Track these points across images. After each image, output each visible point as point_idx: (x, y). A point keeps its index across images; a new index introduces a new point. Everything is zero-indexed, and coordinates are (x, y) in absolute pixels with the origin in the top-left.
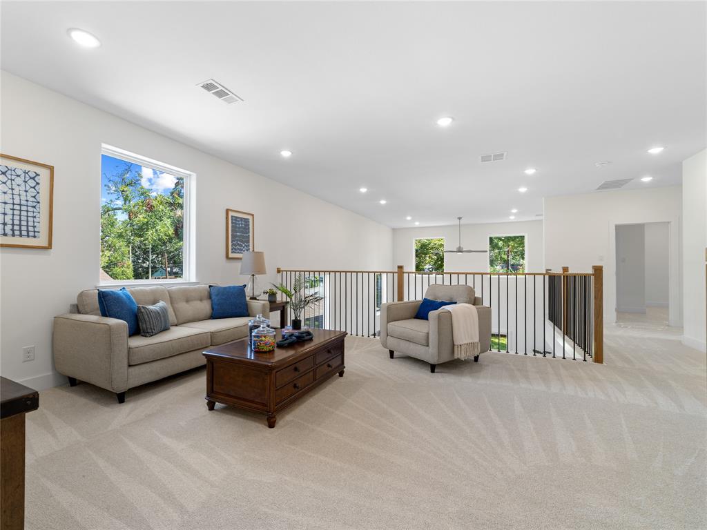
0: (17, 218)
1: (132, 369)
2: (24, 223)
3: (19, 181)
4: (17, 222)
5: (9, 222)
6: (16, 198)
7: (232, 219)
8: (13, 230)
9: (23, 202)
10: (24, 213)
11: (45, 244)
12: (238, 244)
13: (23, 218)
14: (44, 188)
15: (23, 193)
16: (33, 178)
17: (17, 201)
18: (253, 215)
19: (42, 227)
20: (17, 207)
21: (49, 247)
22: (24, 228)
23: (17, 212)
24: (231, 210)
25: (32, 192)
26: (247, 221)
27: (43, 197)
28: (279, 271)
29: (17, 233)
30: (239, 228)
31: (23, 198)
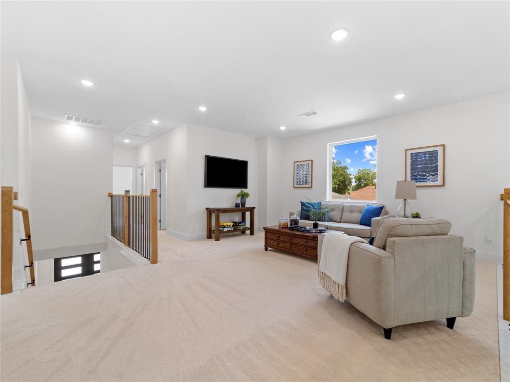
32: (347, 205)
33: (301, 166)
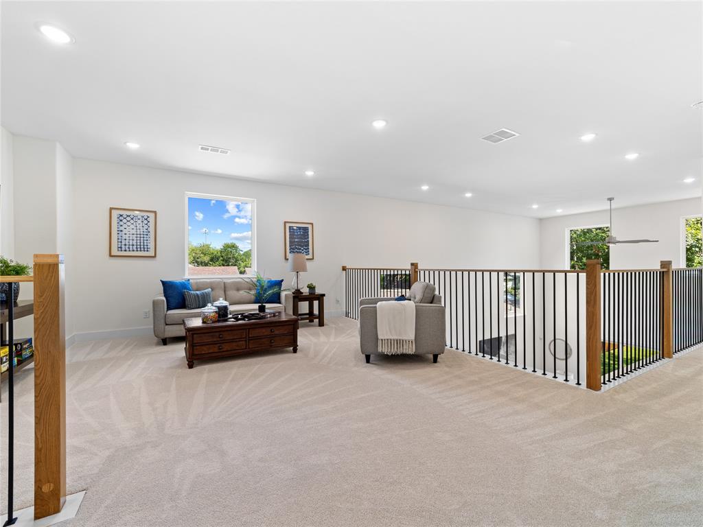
0: (138, 241)
1: (167, 327)
2: (142, 244)
3: (139, 222)
4: (138, 244)
5: (135, 244)
6: (138, 231)
7: (290, 229)
8: (137, 248)
9: (142, 233)
10: (142, 239)
11: (153, 255)
12: (296, 248)
13: (142, 241)
14: (152, 224)
15: (141, 228)
16: (146, 219)
17: (138, 233)
18: (312, 224)
19: (151, 245)
20: (138, 236)
21: (155, 256)
22: (142, 247)
23: (138, 239)
24: (288, 222)
25: (146, 227)
26: (306, 229)
27: (152, 229)
28: (344, 269)
29: (139, 249)
30: (297, 235)
31: (142, 231)
32: (229, 281)
33: (128, 219)
